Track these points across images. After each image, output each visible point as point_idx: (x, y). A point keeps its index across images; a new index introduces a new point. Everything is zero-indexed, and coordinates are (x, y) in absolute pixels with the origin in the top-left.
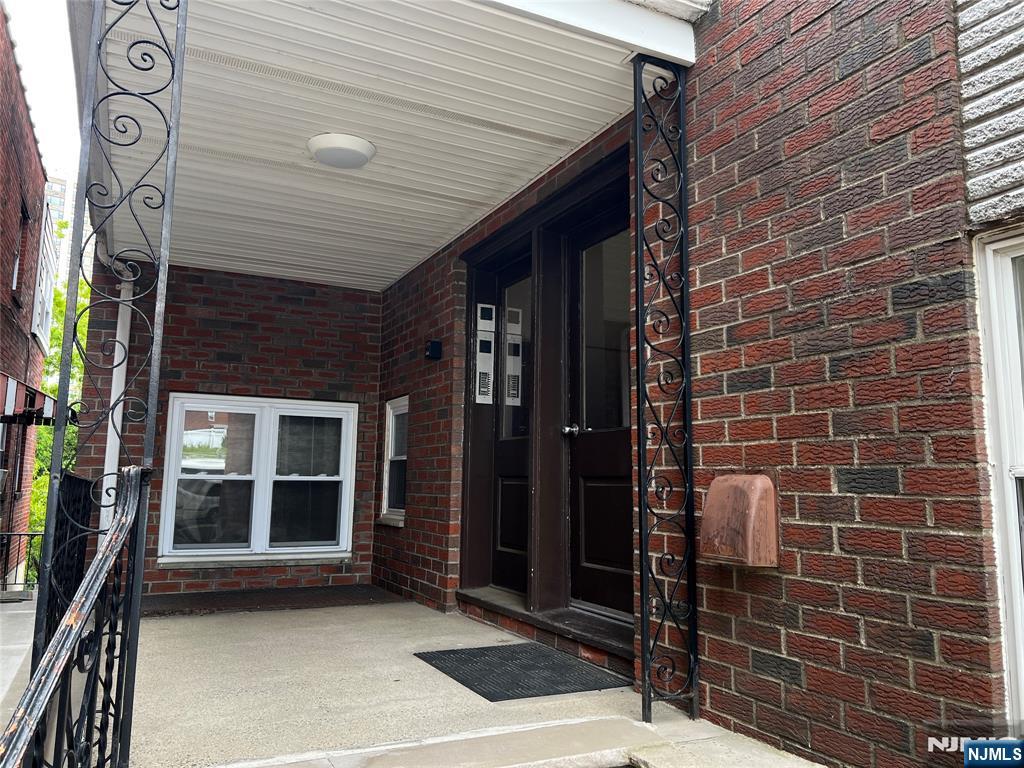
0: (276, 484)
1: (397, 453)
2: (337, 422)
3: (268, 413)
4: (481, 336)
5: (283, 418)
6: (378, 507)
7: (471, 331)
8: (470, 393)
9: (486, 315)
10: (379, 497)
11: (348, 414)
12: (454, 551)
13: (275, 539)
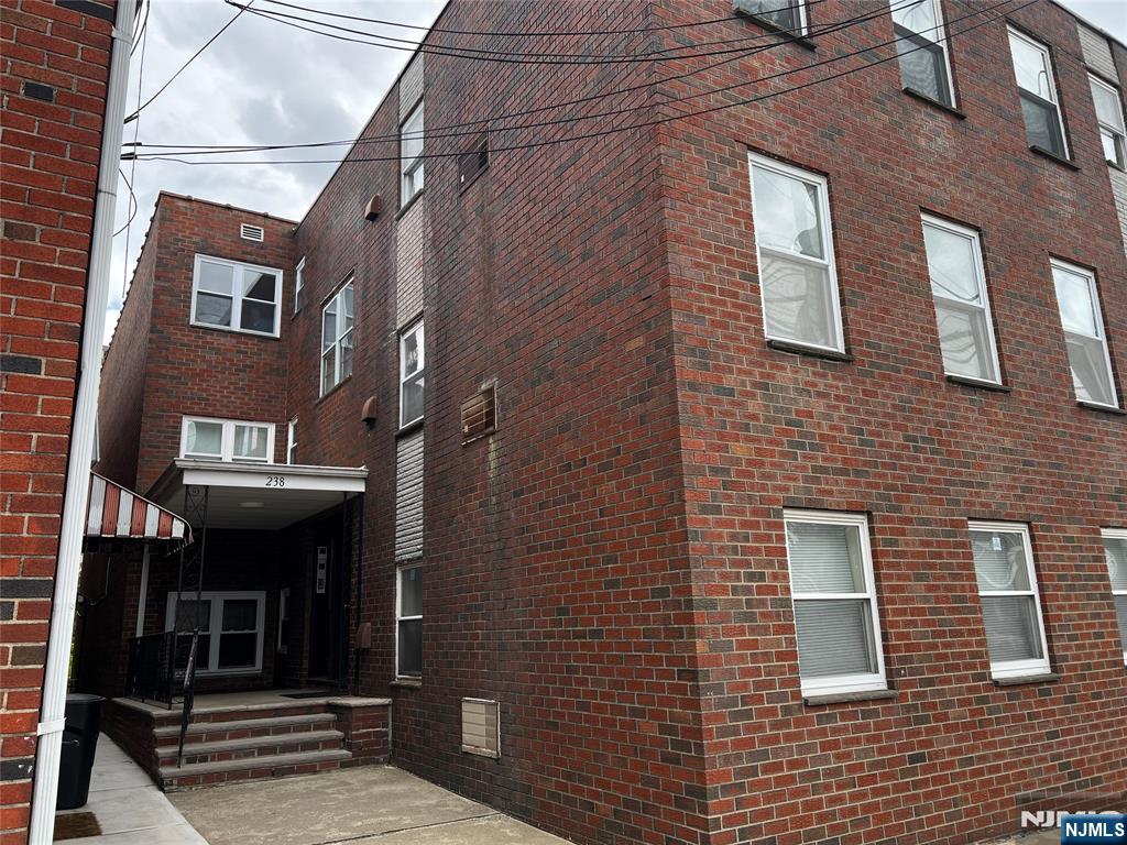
0: (222, 636)
1: (286, 617)
2: (255, 602)
3: (217, 599)
4: (319, 562)
5: (226, 602)
6: (276, 646)
7: (315, 559)
8: (314, 589)
9: (323, 551)
10: (277, 641)
11: (260, 597)
12: (306, 661)
13: (222, 664)
